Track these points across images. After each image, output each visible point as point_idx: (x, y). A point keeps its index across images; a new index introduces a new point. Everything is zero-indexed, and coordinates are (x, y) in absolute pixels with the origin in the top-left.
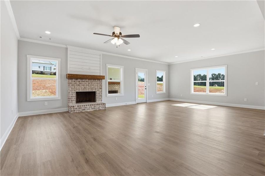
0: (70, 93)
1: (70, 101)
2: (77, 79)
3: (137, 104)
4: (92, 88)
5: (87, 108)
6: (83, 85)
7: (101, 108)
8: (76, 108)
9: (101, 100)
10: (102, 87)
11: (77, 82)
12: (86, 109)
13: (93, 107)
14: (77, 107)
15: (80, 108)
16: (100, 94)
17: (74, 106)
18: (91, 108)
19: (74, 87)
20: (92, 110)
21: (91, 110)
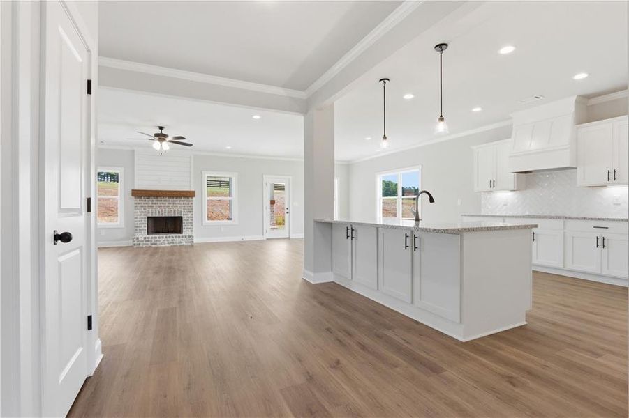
0: (136, 218)
1: (138, 231)
2: (148, 197)
3: (267, 239)
4: (175, 211)
5: (159, 241)
6: (159, 207)
7: (184, 243)
8: (142, 241)
9: (192, 231)
10: (192, 209)
11: (149, 201)
12: (158, 243)
13: (170, 239)
14: (143, 239)
15: (148, 241)
16: (190, 221)
17: (138, 238)
18: (166, 242)
19: (144, 209)
20: (169, 245)
21: (167, 245)
